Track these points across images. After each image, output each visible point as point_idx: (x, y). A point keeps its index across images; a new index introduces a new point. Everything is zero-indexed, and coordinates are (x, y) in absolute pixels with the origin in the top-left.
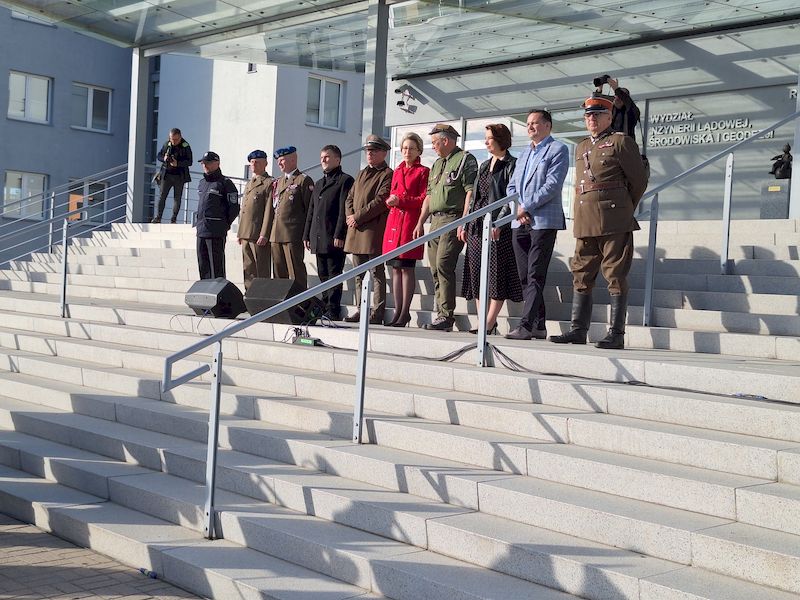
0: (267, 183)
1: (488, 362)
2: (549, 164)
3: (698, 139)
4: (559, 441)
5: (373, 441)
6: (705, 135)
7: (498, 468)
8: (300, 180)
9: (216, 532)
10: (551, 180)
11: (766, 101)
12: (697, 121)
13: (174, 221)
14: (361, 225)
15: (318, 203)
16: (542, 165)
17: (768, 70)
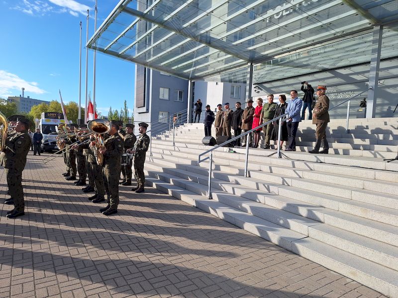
0: (222, 112)
1: (280, 157)
2: (297, 104)
3: (339, 97)
4: (300, 177)
5: (250, 177)
6: (340, 96)
7: (283, 184)
8: (230, 111)
9: (211, 198)
10: (297, 109)
11: (359, 86)
12: (338, 92)
13: (198, 122)
14: (246, 122)
15: (235, 117)
16: (295, 105)
17: (359, 78)
